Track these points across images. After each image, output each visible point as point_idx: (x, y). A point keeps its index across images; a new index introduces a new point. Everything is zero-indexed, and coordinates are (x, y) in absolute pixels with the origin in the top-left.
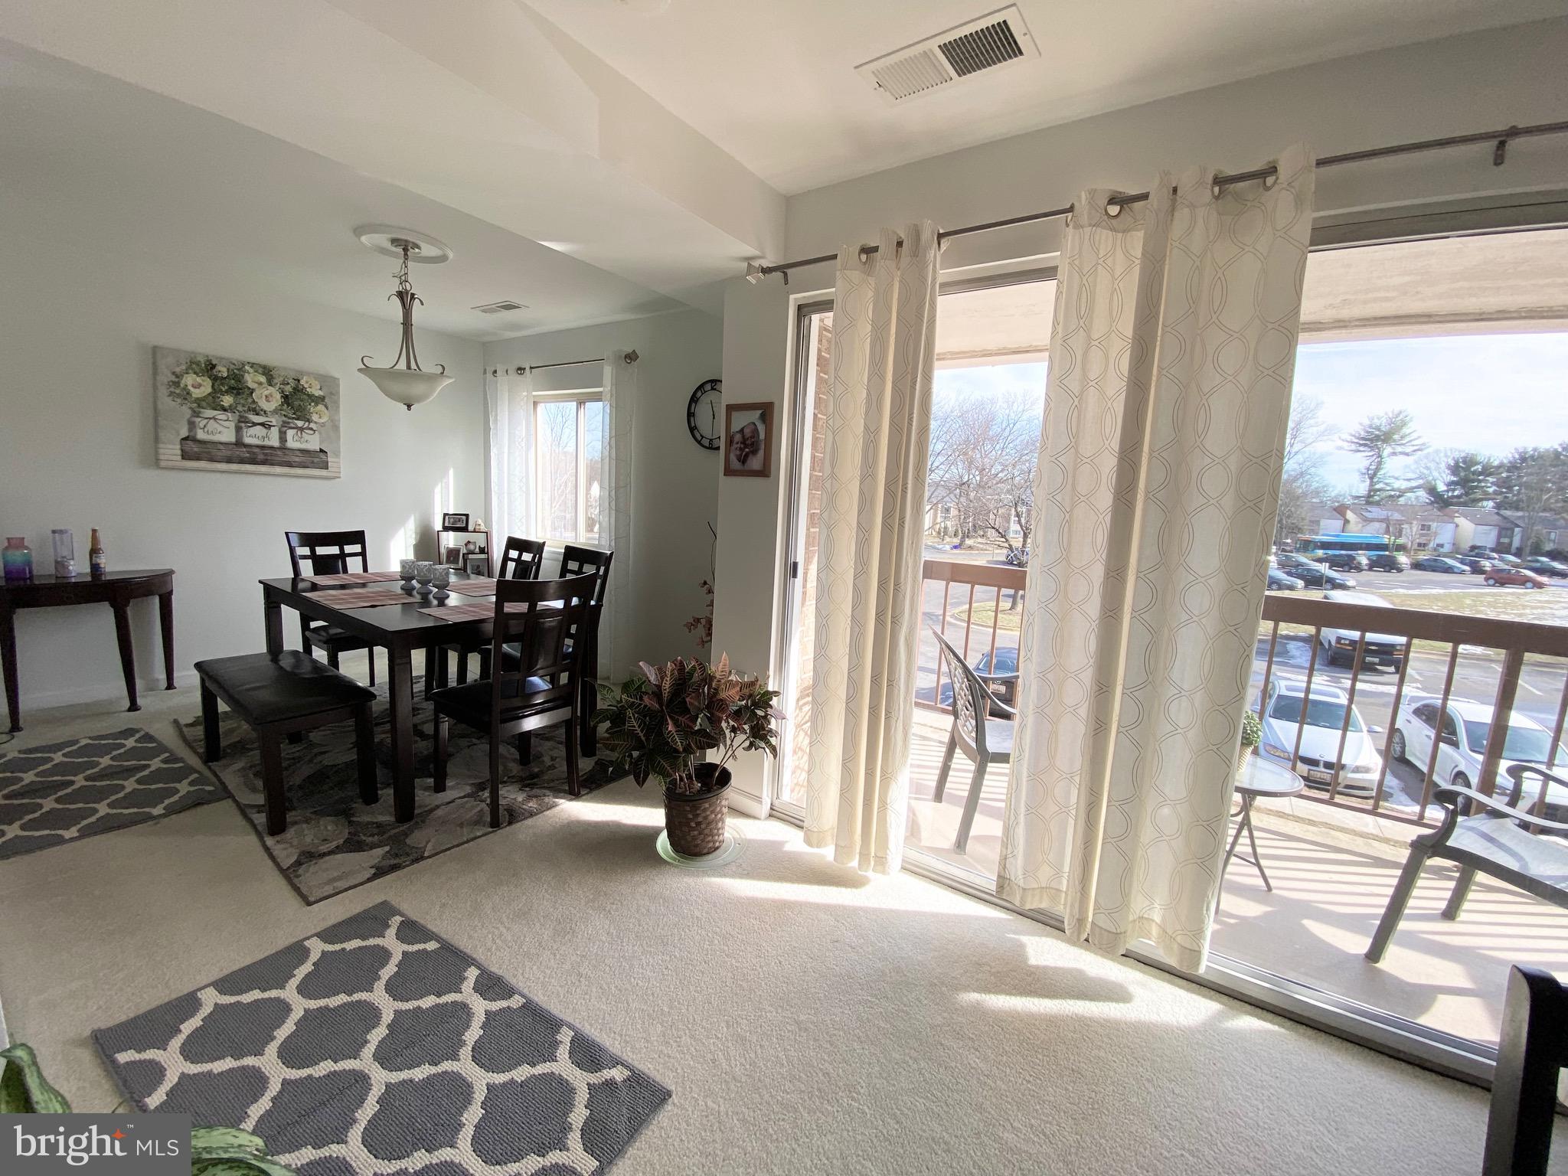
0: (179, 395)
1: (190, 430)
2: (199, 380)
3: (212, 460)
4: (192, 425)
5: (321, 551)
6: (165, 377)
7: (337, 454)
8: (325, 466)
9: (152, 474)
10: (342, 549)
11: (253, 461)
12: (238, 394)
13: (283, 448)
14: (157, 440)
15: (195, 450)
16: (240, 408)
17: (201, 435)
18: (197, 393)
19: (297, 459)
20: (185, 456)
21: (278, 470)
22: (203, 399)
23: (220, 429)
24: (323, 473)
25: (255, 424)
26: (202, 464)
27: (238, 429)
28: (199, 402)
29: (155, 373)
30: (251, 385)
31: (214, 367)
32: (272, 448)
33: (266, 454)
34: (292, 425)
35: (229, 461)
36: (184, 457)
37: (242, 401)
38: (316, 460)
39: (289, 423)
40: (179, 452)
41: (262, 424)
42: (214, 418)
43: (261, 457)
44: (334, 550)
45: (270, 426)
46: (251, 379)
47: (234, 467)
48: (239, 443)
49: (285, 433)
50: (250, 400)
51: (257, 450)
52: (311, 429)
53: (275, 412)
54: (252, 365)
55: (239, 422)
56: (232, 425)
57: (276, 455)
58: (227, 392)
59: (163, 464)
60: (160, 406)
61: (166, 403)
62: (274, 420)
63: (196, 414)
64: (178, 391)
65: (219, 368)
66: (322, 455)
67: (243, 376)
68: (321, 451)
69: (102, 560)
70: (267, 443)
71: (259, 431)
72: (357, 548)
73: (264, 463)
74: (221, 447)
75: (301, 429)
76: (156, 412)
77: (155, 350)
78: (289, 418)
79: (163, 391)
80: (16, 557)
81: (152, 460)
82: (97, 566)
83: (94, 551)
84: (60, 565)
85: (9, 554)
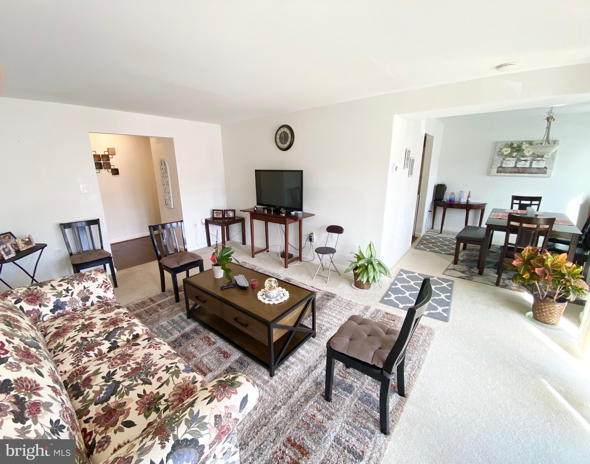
0: (500, 155)
1: (501, 164)
2: (507, 149)
3: (505, 173)
4: (502, 163)
5: (523, 202)
6: (498, 149)
7: (551, 168)
8: (545, 173)
9: (488, 177)
10: (531, 203)
11: (518, 172)
12: (519, 152)
13: (530, 168)
14: (491, 168)
15: (502, 170)
16: (518, 156)
17: (504, 166)
18: (506, 153)
19: (535, 171)
20: (498, 172)
21: (527, 175)
22: (507, 155)
23: (510, 163)
24: (544, 175)
25: (522, 161)
26: (502, 174)
27: (516, 163)
28: (506, 156)
29: (495, 149)
30: (524, 148)
31: (513, 144)
32: (526, 168)
34: (535, 160)
35: (511, 173)
36: (497, 172)
37: (519, 154)
38: (542, 171)
39: (534, 159)
40: (496, 171)
41: (525, 160)
42: (509, 160)
43: (522, 171)
44: (529, 202)
45: (527, 161)
46: (524, 146)
47: (512, 174)
48: (515, 167)
49: (532, 162)
50: (522, 153)
51: (520, 169)
52: (543, 160)
53: (530, 156)
54: (526, 142)
55: (517, 160)
56: (514, 162)
57: (527, 170)
58: (515, 152)
59: (491, 174)
60: (494, 159)
61: (496, 157)
62: (529, 159)
63: (504, 159)
64: (500, 153)
65: (514, 145)
66: (545, 169)
67: (521, 146)
68: (545, 168)
69: (469, 199)
70: (525, 166)
71: (523, 162)
72: (537, 202)
73: (522, 173)
74: (509, 169)
75: (539, 161)
76: (493, 161)
77: (497, 143)
78: (535, 157)
79: (496, 154)
80: (452, 197)
81: (489, 173)
82: (468, 201)
83: (469, 197)
84: (460, 199)
85: (451, 196)
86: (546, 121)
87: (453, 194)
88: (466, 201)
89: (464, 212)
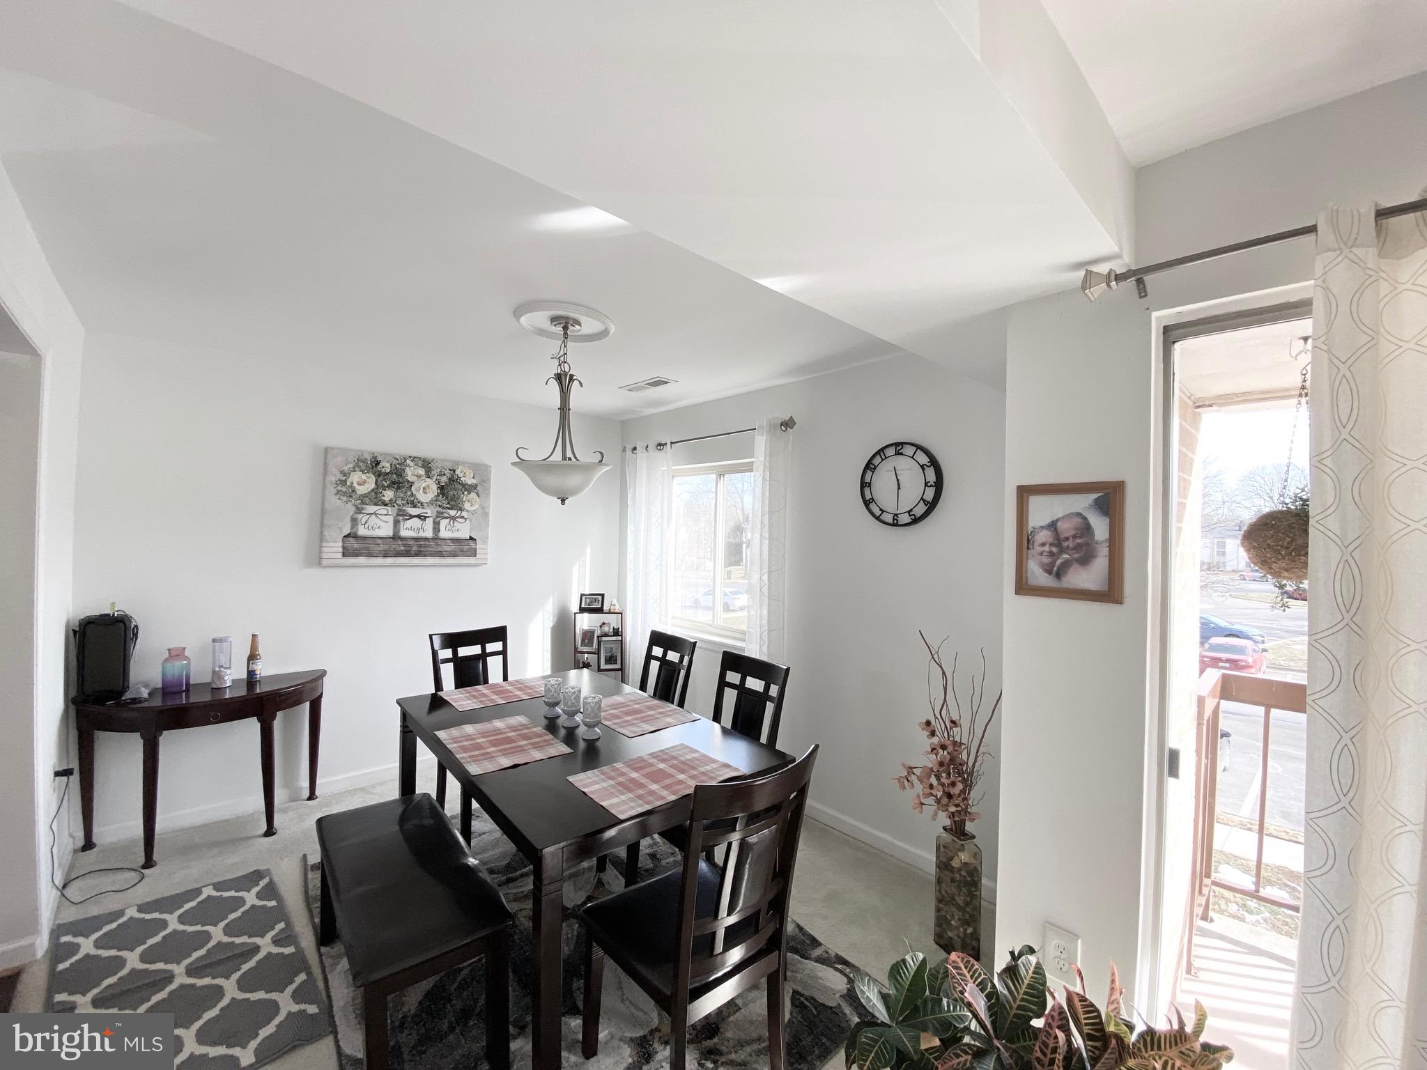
0: (345, 494)
1: (352, 527)
2: (364, 477)
3: (370, 555)
4: (354, 521)
5: (464, 652)
6: (334, 476)
7: (485, 541)
8: (473, 553)
9: (316, 572)
10: (483, 649)
11: (407, 554)
12: (399, 488)
13: (436, 538)
14: (322, 538)
15: (356, 546)
16: (399, 502)
17: (362, 531)
18: (362, 490)
19: (449, 549)
20: (346, 553)
21: (430, 560)
22: (365, 496)
23: (379, 524)
24: (471, 560)
25: (412, 517)
26: (362, 560)
27: (396, 523)
28: (363, 498)
29: (325, 473)
30: (410, 478)
31: (378, 463)
32: (426, 539)
33: (420, 546)
34: (446, 515)
35: (386, 555)
36: (344, 555)
37: (402, 495)
38: (465, 548)
39: (442, 513)
40: (341, 550)
41: (419, 516)
42: (375, 514)
43: (415, 548)
44: (475, 650)
45: (426, 517)
46: (411, 473)
47: (390, 560)
48: (396, 537)
49: (439, 523)
50: (409, 493)
51: (411, 542)
52: (463, 517)
53: (430, 503)
54: (413, 459)
55: (398, 515)
56: (391, 519)
57: (430, 546)
58: (388, 487)
59: (325, 562)
60: (327, 505)
61: (334, 501)
62: (430, 511)
63: (359, 510)
64: (344, 489)
65: (382, 464)
66: (471, 543)
67: (404, 470)
68: (471, 538)
69: (258, 666)
70: (422, 534)
71: (415, 522)
72: (497, 646)
73: (417, 555)
74: (379, 541)
75: (454, 518)
76: (323, 511)
77: (327, 451)
78: (443, 508)
79: (331, 490)
80: (175, 668)
81: (316, 559)
82: (251, 674)
83: (253, 657)
84: (217, 675)
85: (169, 665)
86: (554, 385)
87: (176, 654)
88: (245, 676)
89: (250, 728)
